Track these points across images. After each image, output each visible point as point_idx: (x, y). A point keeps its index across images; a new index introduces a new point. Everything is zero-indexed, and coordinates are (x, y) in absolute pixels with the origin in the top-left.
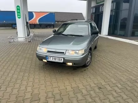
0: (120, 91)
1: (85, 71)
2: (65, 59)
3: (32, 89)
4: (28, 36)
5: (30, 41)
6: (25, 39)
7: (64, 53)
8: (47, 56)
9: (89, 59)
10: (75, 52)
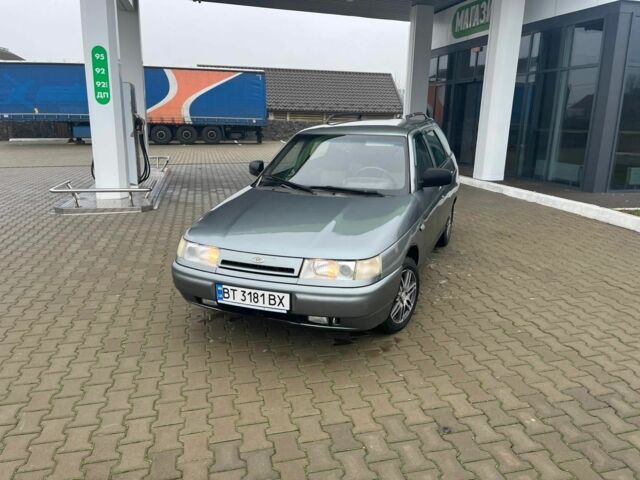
0: (531, 445)
1: (385, 350)
2: (299, 296)
3: (150, 431)
4: (140, 182)
5: (151, 208)
6: (127, 195)
7: (292, 270)
8: (221, 283)
9: (406, 298)
10: (343, 266)
